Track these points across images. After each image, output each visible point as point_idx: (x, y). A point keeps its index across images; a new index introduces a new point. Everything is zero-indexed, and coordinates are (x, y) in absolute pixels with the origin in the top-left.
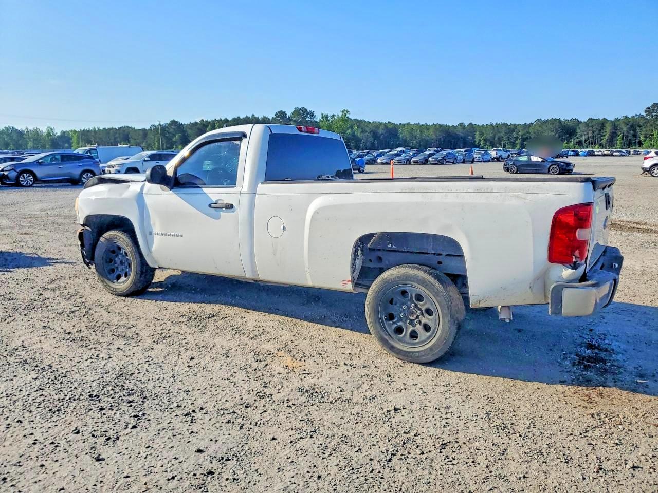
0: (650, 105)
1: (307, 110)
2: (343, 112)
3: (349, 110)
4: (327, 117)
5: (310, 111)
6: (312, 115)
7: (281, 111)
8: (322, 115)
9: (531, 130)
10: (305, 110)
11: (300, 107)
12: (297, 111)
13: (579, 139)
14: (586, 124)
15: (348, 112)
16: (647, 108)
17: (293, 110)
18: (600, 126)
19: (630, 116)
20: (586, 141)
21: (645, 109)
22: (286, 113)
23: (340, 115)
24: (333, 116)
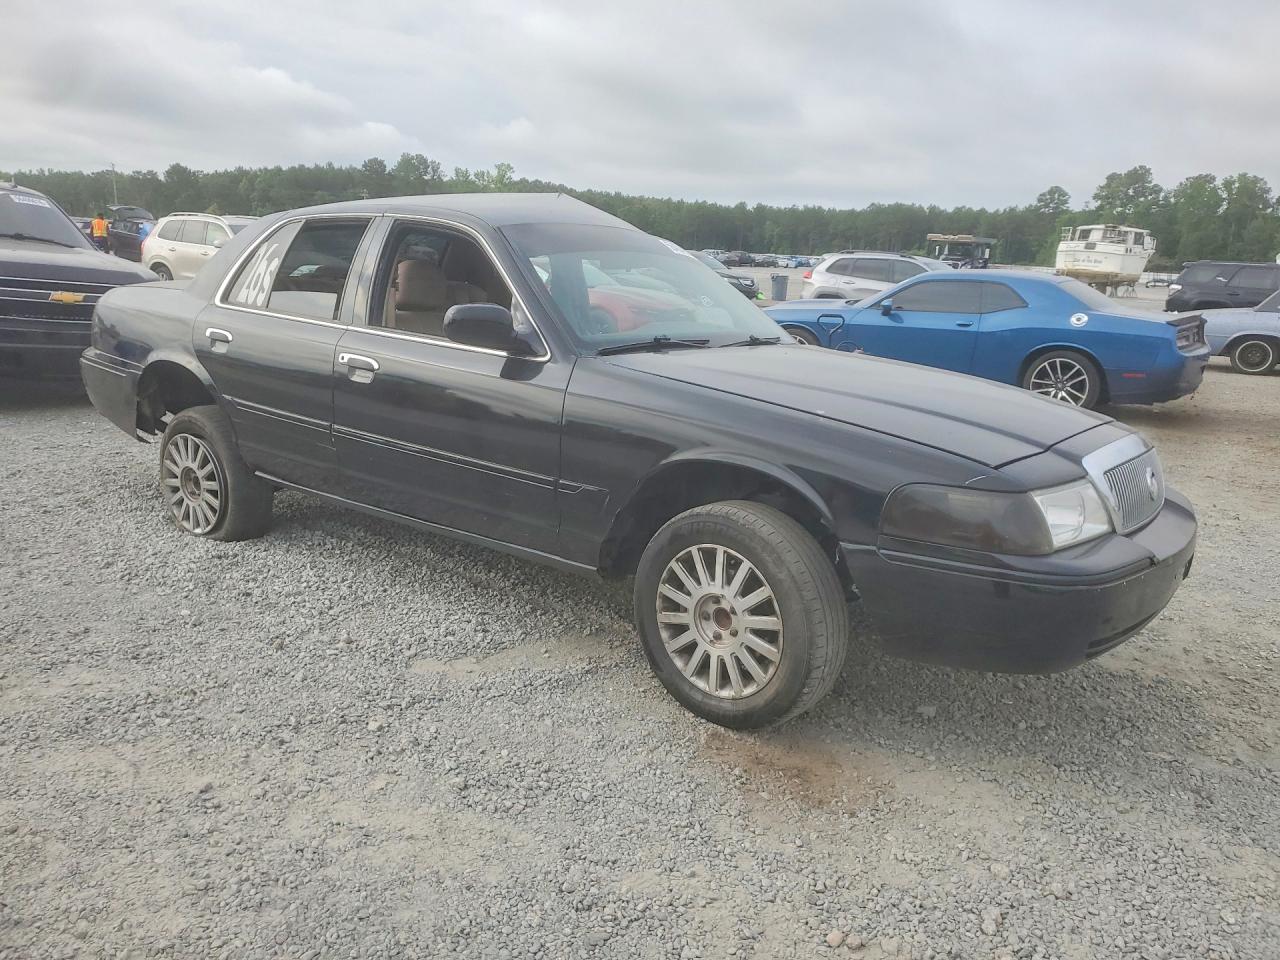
0: (1046, 189)
1: (425, 161)
2: (498, 167)
3: (512, 165)
4: (466, 174)
5: (433, 162)
6: (435, 171)
7: (375, 160)
8: (457, 171)
10: (422, 160)
11: (413, 154)
12: (407, 163)
15: (509, 167)
16: (1043, 195)
17: (399, 159)
18: (971, 221)
21: (1037, 195)
22: (385, 163)
23: (494, 173)
24: (480, 175)
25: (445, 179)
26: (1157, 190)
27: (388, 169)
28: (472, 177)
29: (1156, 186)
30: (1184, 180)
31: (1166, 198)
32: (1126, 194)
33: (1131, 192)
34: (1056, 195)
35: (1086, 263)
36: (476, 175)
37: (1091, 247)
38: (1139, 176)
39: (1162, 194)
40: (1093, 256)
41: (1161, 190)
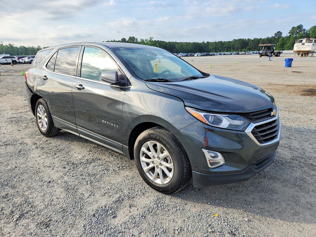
1: (134, 38)
2: (150, 38)
4: (143, 40)
5: (136, 38)
6: (136, 40)
7: (124, 38)
8: (141, 39)
9: (231, 44)
11: (132, 36)
12: (130, 38)
13: (250, 47)
14: (253, 41)
15: (152, 38)
16: (276, 33)
18: (258, 41)
19: (270, 37)
20: (252, 48)
23: (149, 39)
24: (146, 40)
25: (138, 42)
26: (304, 30)
27: (127, 40)
28: (144, 41)
29: (304, 29)
30: (311, 27)
31: (306, 32)
32: (297, 32)
33: (298, 31)
34: (279, 33)
35: (302, 49)
36: (145, 40)
37: (303, 44)
38: (300, 27)
39: (306, 31)
40: (304, 46)
41: (305, 30)
